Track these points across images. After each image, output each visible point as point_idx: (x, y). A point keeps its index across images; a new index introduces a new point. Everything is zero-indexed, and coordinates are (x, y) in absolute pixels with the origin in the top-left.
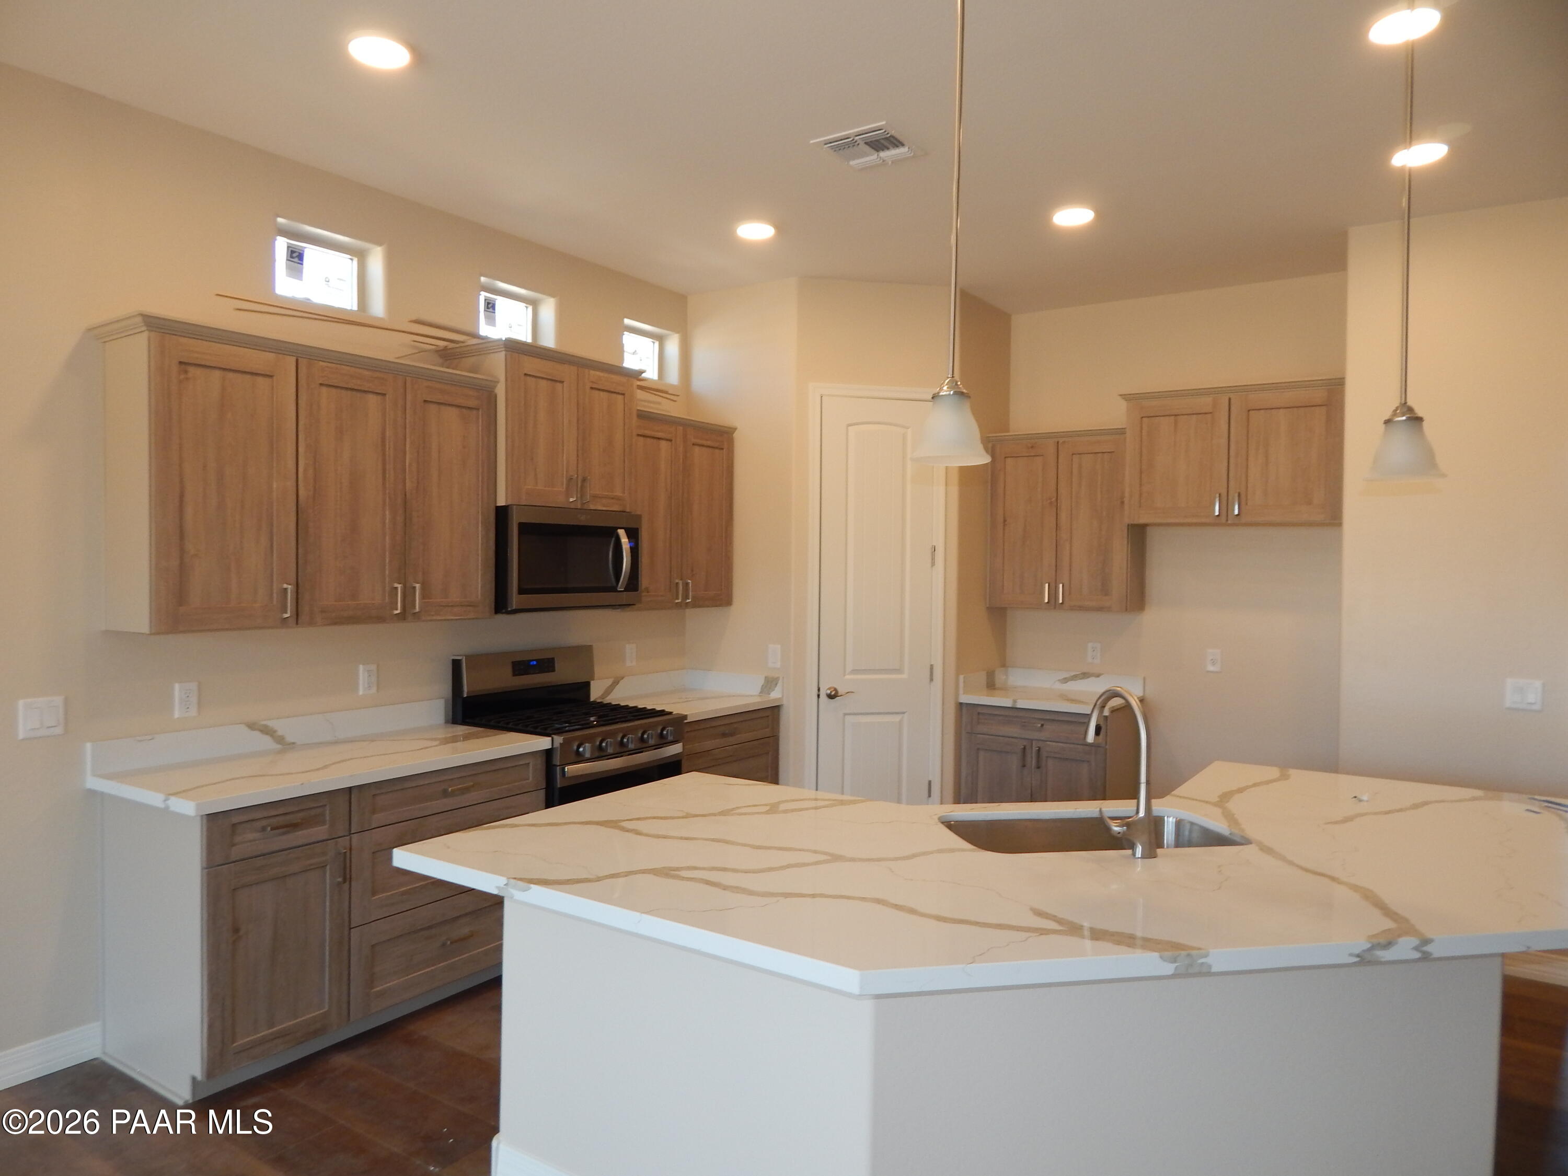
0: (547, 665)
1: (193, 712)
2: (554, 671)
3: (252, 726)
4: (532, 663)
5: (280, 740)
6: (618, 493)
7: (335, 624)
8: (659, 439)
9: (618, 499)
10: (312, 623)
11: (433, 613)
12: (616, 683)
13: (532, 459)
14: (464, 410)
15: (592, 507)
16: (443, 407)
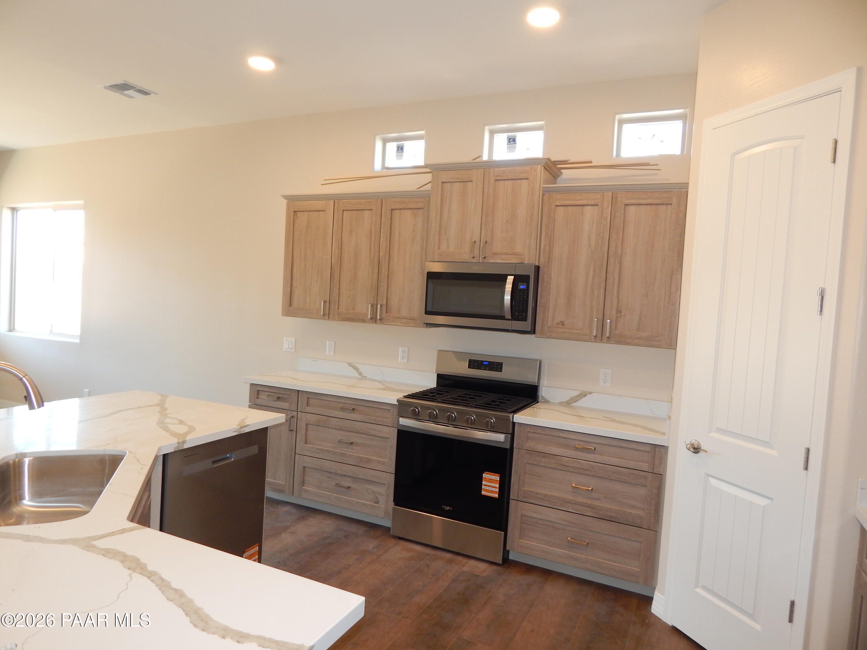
0: (497, 366)
1: (332, 353)
2: (501, 371)
3: (350, 365)
4: (484, 363)
5: (360, 374)
6: (519, 249)
7: (344, 320)
8: (583, 205)
9: (516, 254)
10: (334, 319)
11: (391, 321)
12: (583, 395)
13: (446, 234)
14: (415, 210)
15: (492, 261)
16: (403, 211)
